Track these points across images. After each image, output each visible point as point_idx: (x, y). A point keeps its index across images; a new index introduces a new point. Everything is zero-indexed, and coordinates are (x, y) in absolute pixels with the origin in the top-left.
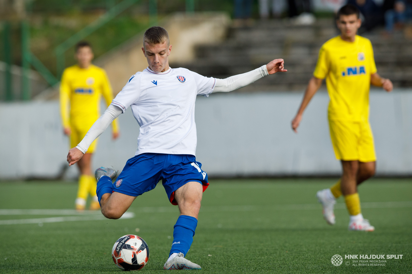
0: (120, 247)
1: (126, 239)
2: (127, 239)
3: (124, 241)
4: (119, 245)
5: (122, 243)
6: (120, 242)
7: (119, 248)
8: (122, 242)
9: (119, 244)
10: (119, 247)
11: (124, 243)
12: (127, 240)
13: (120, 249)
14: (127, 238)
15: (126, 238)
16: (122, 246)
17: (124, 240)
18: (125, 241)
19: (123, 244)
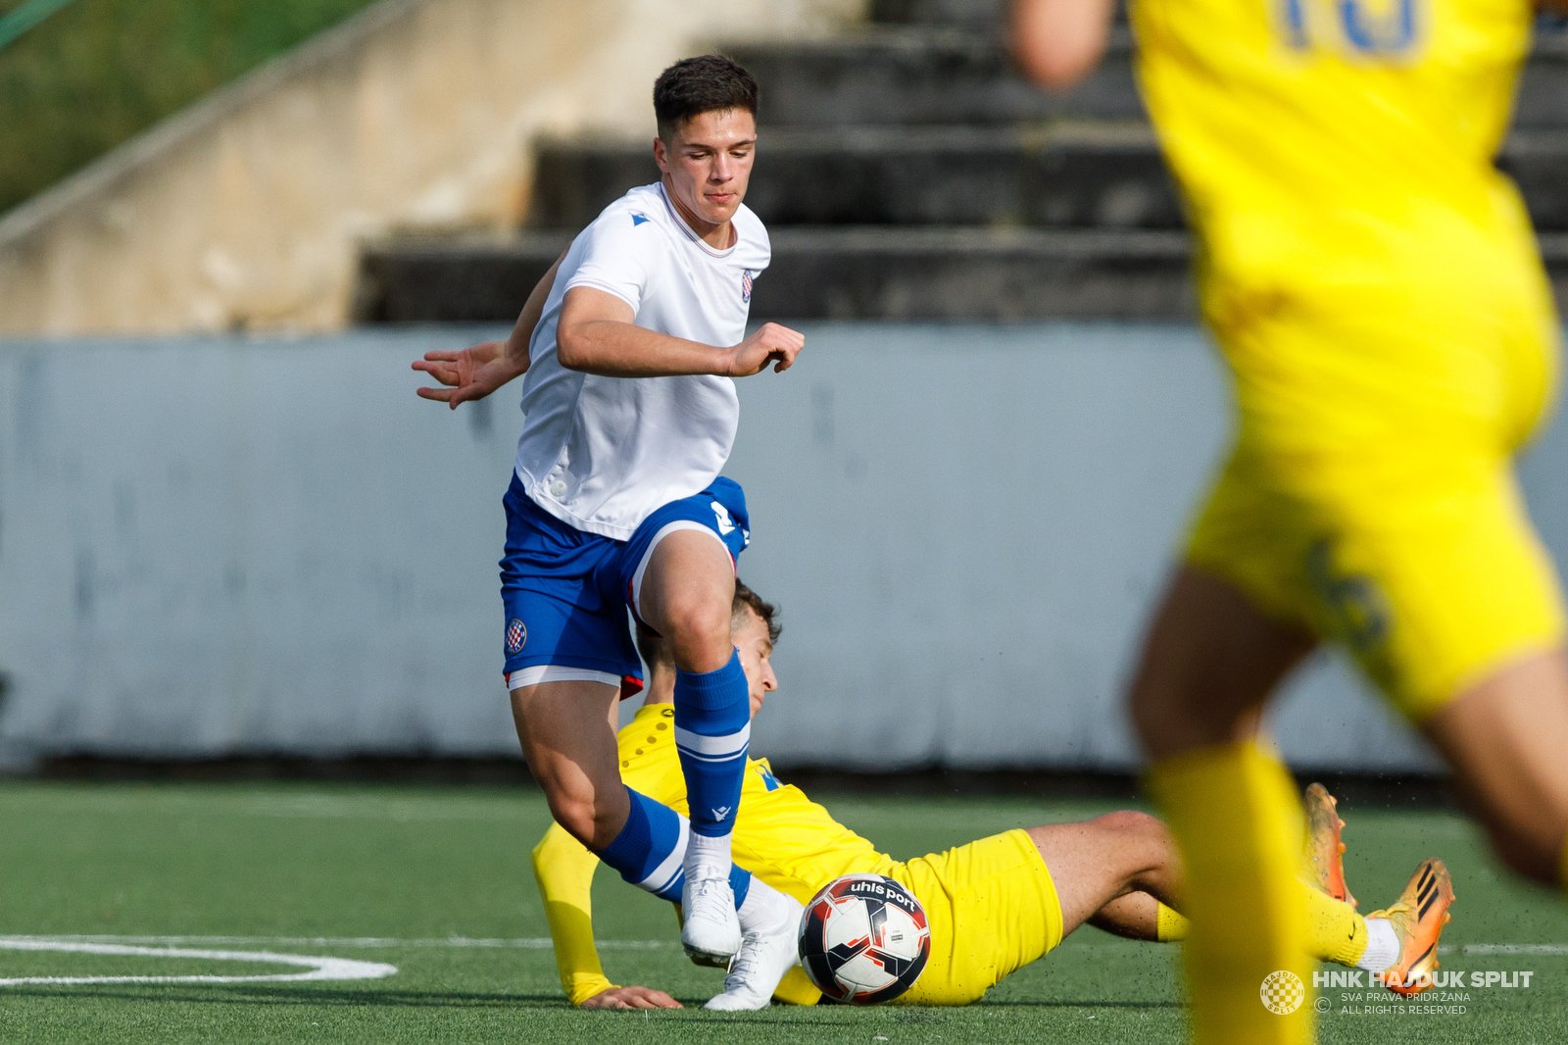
0: (868, 890)
1: (902, 901)
2: (906, 904)
3: (893, 897)
4: (874, 885)
5: (882, 892)
6: (885, 886)
7: (862, 889)
8: (889, 891)
9: (878, 884)
10: (866, 888)
11: (885, 900)
12: (901, 905)
13: (860, 894)
14: (909, 905)
15: (907, 901)
16: (875, 895)
17: (898, 895)
18: (894, 901)
19: (883, 897)
